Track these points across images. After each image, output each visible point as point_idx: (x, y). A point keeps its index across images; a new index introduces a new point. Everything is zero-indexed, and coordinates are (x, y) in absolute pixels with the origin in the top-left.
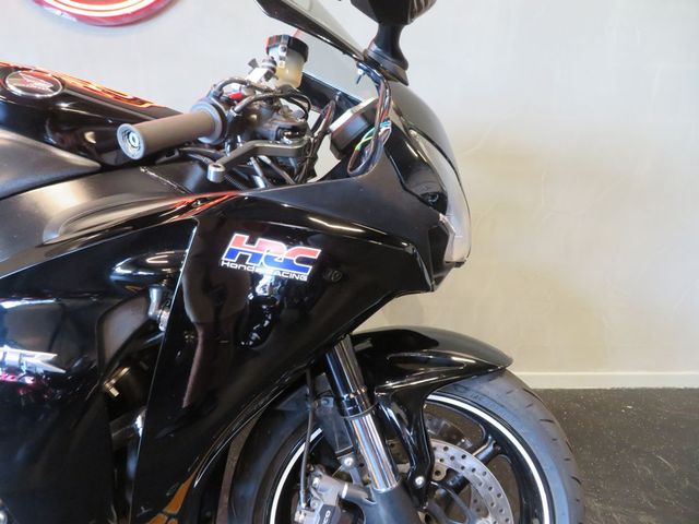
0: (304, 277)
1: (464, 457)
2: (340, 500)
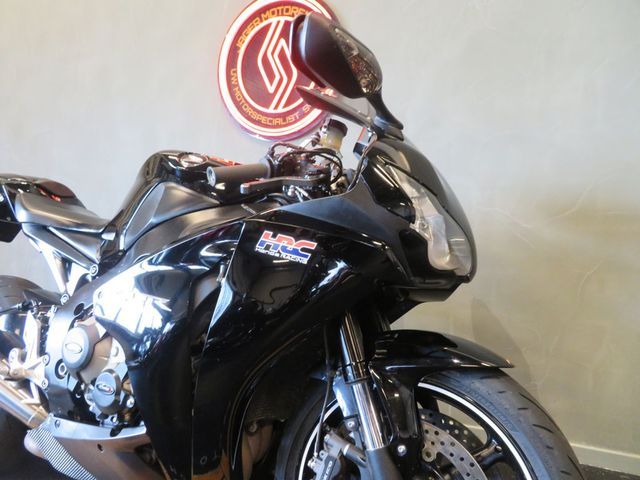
0: (305, 261)
1: (453, 444)
2: (343, 457)
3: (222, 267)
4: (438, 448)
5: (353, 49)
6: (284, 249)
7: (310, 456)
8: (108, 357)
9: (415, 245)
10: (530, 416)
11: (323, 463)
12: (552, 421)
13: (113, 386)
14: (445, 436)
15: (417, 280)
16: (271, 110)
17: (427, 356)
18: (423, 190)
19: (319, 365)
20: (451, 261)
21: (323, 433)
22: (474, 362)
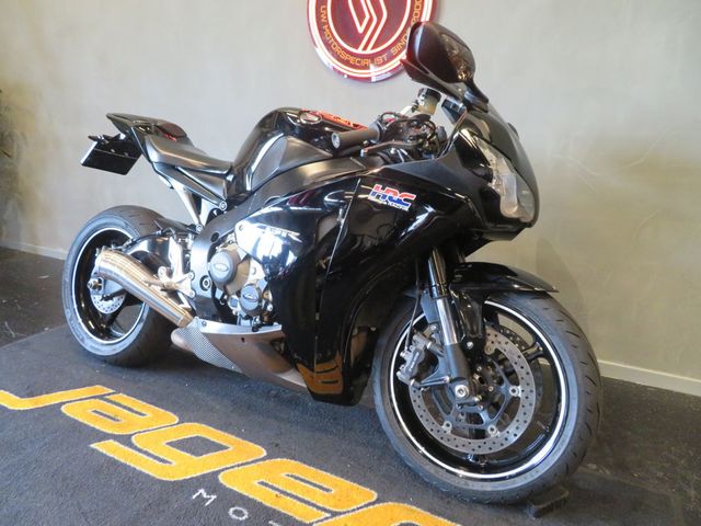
0: (406, 208)
1: (507, 343)
2: (426, 349)
3: (341, 211)
4: (496, 346)
5: (453, 49)
6: (391, 198)
7: (402, 349)
8: (247, 275)
9: (491, 199)
10: (564, 325)
11: (411, 355)
12: (580, 329)
13: (256, 295)
14: (502, 338)
15: (490, 225)
16: (360, 51)
17: (494, 281)
18: (500, 155)
19: (411, 285)
20: (518, 211)
21: (412, 334)
22: (528, 287)
